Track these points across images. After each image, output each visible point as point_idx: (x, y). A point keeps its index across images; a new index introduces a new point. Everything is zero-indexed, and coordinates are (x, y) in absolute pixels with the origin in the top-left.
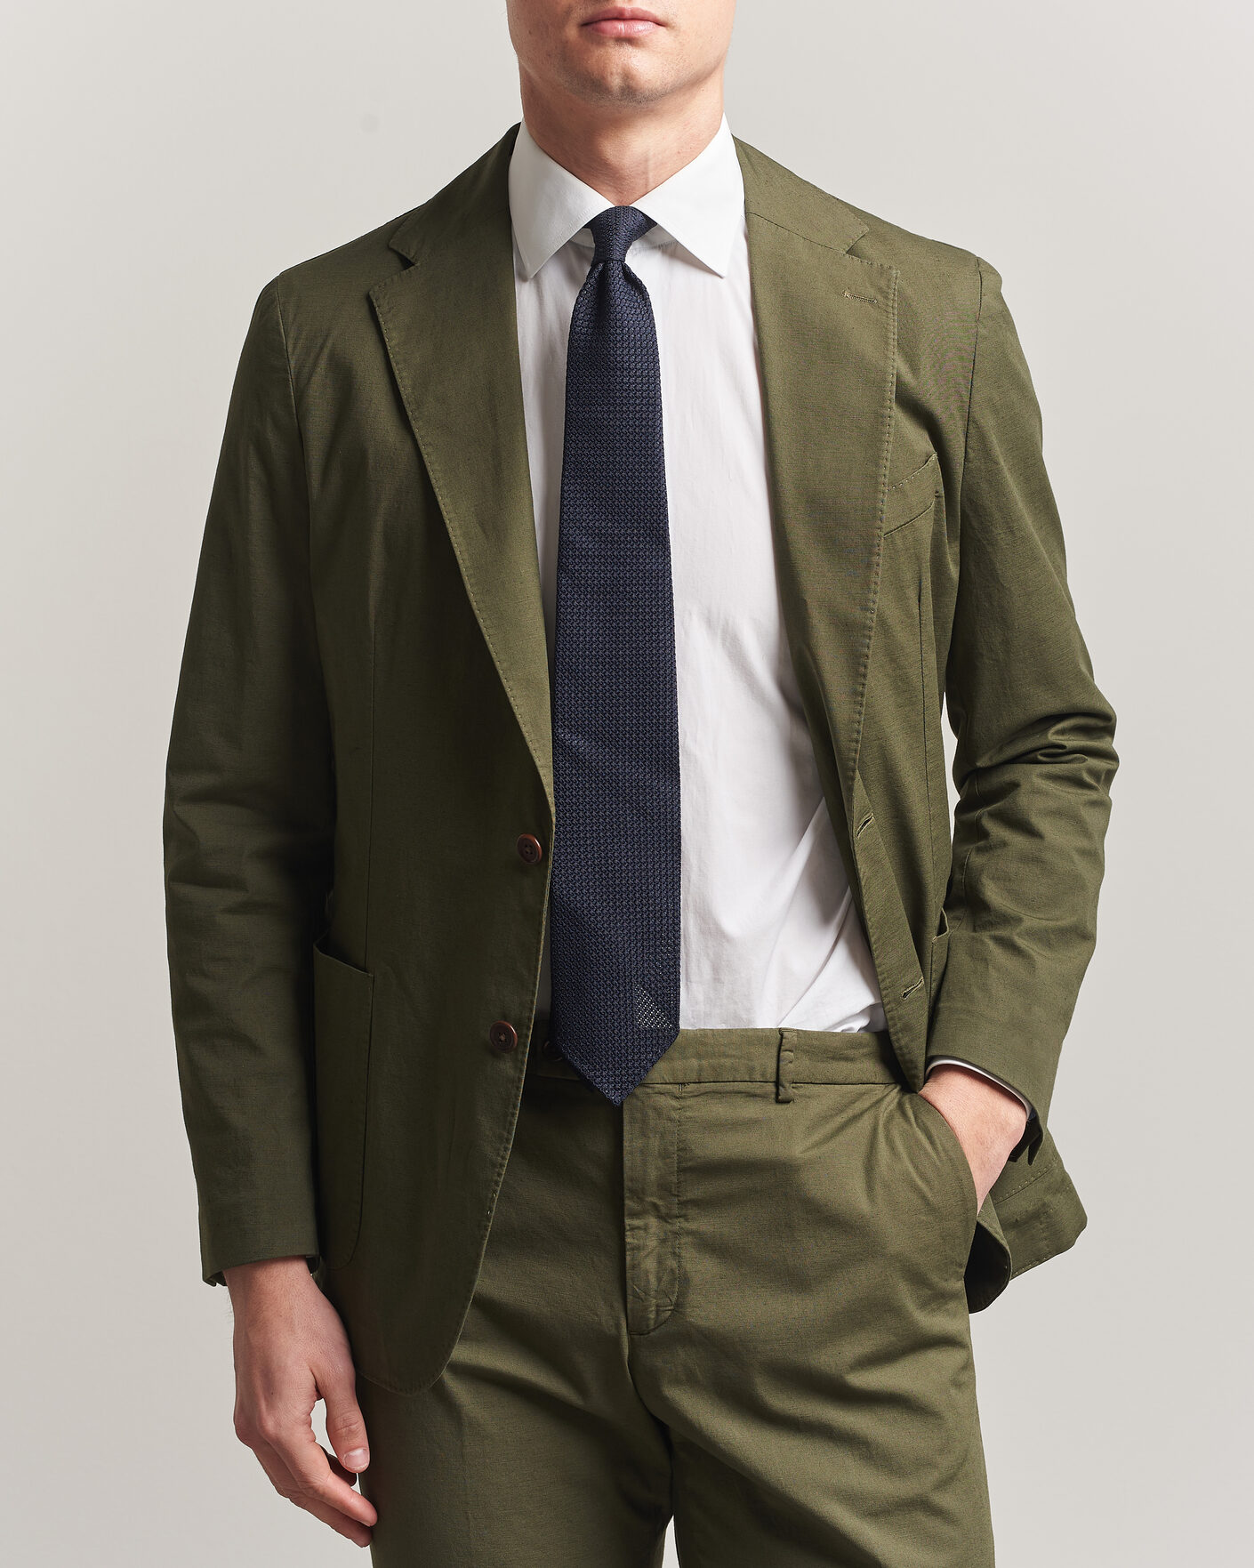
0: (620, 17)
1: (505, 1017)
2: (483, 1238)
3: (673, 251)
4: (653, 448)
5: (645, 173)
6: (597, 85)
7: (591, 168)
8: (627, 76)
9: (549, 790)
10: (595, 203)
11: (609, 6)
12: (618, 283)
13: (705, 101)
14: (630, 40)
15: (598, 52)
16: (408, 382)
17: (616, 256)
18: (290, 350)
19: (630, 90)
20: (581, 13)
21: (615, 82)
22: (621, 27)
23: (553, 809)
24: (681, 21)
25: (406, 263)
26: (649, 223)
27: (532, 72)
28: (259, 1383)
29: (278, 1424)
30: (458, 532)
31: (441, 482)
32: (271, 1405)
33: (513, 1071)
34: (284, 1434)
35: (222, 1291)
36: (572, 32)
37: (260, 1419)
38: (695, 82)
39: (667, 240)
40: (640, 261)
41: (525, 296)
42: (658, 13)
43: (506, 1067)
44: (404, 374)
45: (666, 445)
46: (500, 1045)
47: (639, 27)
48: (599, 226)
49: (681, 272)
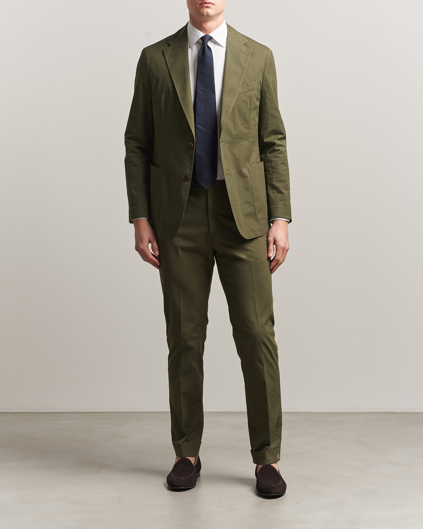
0: (206, 3)
1: (187, 174)
2: (183, 212)
3: (216, 43)
4: (212, 76)
5: (211, 28)
6: (202, 15)
7: (201, 28)
8: (207, 13)
9: (194, 135)
10: (202, 34)
11: (204, 1)
12: (206, 48)
13: (221, 17)
14: (208, 7)
15: (203, 9)
16: (169, 65)
17: (206, 43)
18: (148, 59)
19: (208, 15)
20: (200, 2)
21: (205, 14)
22: (206, 5)
23: (195, 138)
24: (217, 4)
25: (169, 45)
26: (211, 38)
27: (191, 13)
28: (139, 240)
29: (143, 247)
30: (178, 91)
31: (175, 83)
32: (141, 243)
33: (188, 184)
34: (144, 248)
35: (132, 225)
36: (198, 6)
37: (140, 246)
38: (219, 14)
39: (214, 41)
40: (210, 44)
41: (190, 51)
42: (213, 3)
43: (187, 183)
44: (169, 64)
45: (214, 72)
46: (186, 179)
47: (209, 5)
48: (202, 38)
49: (216, 46)
